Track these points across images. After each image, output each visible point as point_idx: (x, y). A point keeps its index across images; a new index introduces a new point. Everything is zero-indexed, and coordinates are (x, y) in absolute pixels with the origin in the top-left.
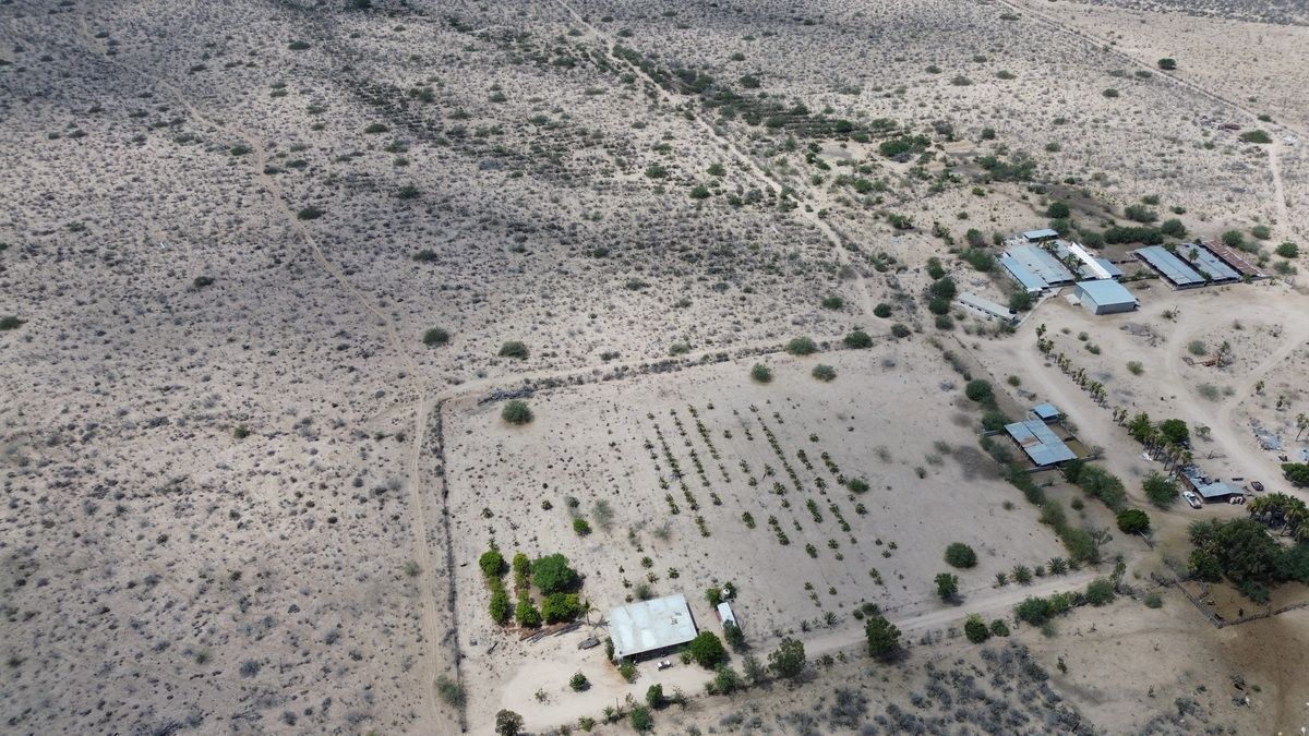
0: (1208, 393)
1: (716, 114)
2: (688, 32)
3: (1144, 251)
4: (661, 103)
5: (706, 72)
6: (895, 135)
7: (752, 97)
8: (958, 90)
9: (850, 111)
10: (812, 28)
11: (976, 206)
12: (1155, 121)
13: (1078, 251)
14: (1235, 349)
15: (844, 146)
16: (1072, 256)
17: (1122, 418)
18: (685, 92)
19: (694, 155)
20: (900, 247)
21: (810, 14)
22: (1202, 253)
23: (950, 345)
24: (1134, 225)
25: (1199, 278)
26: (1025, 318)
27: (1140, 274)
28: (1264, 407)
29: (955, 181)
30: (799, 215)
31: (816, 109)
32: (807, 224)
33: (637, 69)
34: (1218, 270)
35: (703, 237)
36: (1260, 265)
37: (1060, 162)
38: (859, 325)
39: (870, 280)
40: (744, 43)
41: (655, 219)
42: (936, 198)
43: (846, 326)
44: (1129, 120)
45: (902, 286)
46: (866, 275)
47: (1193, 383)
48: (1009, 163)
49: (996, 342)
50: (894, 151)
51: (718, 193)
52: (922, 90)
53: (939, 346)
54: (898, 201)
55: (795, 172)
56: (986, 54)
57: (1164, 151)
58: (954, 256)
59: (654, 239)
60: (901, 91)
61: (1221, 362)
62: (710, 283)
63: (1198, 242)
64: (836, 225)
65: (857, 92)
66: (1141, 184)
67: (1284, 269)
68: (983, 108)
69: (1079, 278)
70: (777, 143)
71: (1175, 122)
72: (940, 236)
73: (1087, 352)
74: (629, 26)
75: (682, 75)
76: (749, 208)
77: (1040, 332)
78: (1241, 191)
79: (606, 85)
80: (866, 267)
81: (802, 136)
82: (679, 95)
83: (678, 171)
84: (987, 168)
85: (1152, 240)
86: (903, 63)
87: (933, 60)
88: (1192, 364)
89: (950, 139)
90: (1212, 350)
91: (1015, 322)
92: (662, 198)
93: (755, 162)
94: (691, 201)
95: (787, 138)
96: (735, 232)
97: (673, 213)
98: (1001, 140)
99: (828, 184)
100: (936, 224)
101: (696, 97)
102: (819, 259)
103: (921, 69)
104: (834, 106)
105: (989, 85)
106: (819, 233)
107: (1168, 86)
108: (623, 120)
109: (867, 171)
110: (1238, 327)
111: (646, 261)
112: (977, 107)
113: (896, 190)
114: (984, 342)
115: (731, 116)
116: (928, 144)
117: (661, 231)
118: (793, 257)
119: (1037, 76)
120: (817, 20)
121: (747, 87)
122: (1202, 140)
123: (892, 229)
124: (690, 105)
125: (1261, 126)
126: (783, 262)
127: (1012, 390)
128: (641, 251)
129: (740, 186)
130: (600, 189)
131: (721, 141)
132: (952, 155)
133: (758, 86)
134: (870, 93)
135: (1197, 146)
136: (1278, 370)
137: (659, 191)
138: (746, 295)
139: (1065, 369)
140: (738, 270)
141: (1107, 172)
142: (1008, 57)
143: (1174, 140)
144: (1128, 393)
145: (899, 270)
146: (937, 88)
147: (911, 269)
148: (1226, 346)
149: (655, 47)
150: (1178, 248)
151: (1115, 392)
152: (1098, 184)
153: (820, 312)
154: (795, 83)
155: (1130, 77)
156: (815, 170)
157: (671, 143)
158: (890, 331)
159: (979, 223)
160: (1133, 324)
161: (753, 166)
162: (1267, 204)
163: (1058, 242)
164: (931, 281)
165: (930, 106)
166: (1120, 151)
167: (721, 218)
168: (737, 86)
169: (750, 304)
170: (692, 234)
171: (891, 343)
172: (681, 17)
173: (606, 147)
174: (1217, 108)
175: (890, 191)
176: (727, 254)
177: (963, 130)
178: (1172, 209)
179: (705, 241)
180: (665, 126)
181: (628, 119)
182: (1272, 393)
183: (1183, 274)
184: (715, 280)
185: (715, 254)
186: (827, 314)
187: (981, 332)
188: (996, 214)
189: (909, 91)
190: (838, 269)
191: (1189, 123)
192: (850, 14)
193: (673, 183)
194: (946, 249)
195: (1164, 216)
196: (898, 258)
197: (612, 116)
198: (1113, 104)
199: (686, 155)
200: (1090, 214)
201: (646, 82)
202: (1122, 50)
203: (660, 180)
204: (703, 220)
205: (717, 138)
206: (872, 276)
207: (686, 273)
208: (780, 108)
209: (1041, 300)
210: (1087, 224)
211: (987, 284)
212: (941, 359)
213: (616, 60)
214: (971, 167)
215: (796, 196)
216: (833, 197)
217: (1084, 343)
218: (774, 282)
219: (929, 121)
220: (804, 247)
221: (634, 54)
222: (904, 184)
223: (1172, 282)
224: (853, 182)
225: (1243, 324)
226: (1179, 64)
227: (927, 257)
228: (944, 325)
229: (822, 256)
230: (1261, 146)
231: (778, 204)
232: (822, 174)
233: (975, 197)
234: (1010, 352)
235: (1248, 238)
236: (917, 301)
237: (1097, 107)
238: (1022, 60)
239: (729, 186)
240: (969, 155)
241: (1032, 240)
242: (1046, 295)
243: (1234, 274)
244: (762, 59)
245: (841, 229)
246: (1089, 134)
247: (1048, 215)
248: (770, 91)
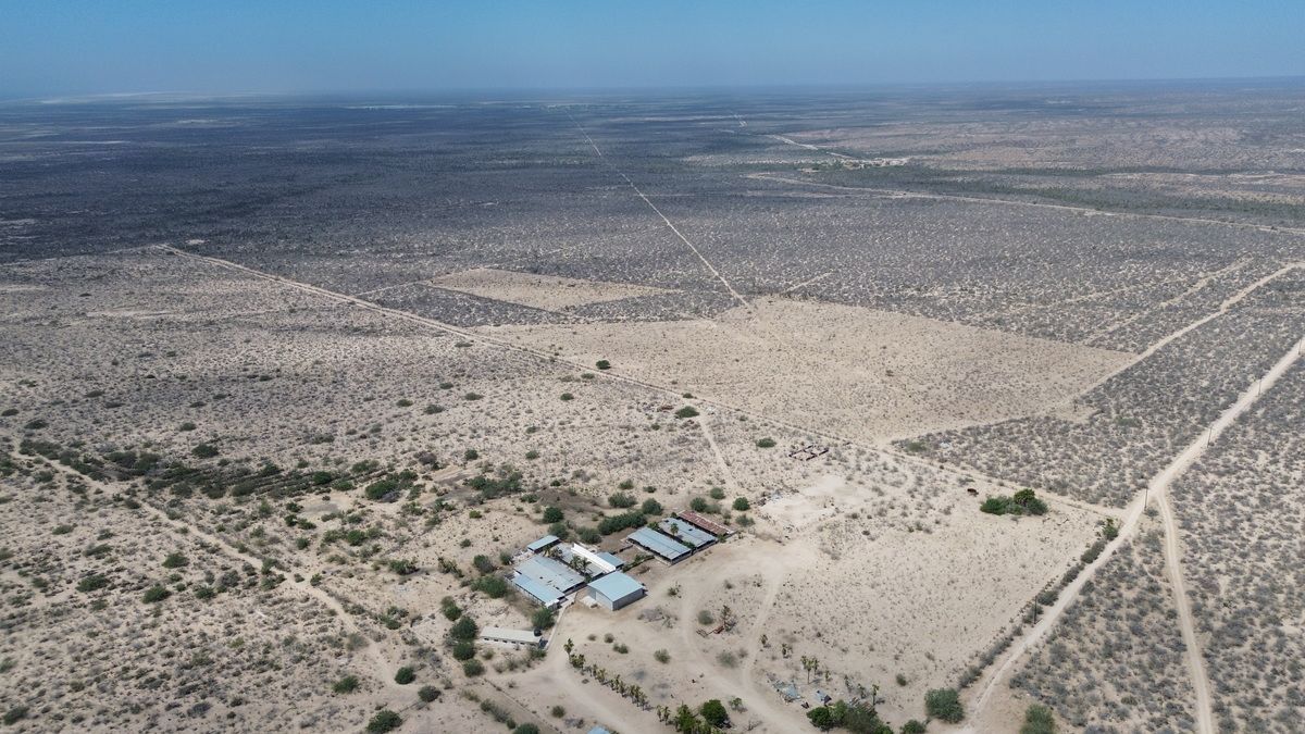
0: (728, 661)
1: (167, 495)
2: (120, 411)
3: (635, 536)
4: (92, 497)
5: (149, 451)
6: (379, 476)
7: (210, 467)
8: (432, 418)
9: (326, 461)
10: (270, 383)
11: (476, 529)
12: (608, 414)
13: (580, 550)
14: (736, 609)
15: (327, 499)
16: (576, 558)
17: (666, 716)
18: (123, 478)
19: (144, 550)
20: (408, 595)
21: (265, 369)
22: (680, 524)
23: (485, 692)
24: (620, 512)
25: (686, 549)
26: (550, 636)
27: (638, 558)
28: (774, 658)
29: (451, 509)
30: (290, 588)
31: (288, 465)
32: (299, 596)
33: (55, 464)
34: (697, 538)
35: (167, 650)
36: (726, 524)
37: (542, 467)
38: (381, 703)
39: (384, 643)
40: (193, 411)
41: (96, 644)
42: (435, 531)
43: (367, 709)
44: (588, 417)
45: (420, 639)
46: (379, 638)
47: (712, 655)
48: (498, 479)
49: (530, 672)
50: (380, 493)
51: (181, 589)
52: (397, 424)
53: (474, 698)
54: (396, 545)
55: (275, 540)
56: (451, 380)
57: (623, 439)
58: (466, 589)
59: (96, 671)
60: (377, 430)
61: (728, 627)
62: (184, 709)
63: (674, 515)
64: (334, 588)
65: (330, 439)
66: (614, 472)
67: (744, 522)
68: (461, 431)
69: (589, 578)
70: (249, 512)
71: (624, 411)
72: (447, 572)
73: (616, 654)
74: (40, 416)
75: (118, 459)
76: (224, 596)
77: (569, 648)
78: (690, 461)
79: (13, 489)
80: (377, 628)
81: (277, 497)
82: (116, 483)
83: (124, 576)
84: (478, 488)
85: (638, 523)
86: (372, 402)
87: (402, 394)
88: (706, 635)
89: (436, 468)
90: (716, 615)
91: (543, 643)
92: (105, 614)
93: (225, 539)
94: (144, 608)
95: (259, 504)
96: (209, 631)
97: (123, 629)
98: (485, 458)
99: (316, 544)
100: (441, 559)
101: (139, 481)
102: (321, 635)
103: (392, 405)
104: (308, 459)
105: (460, 409)
106: (316, 604)
107: (609, 382)
108: (40, 528)
109: (357, 520)
110: (729, 587)
111: (89, 706)
112: (454, 431)
113: (392, 534)
114: (518, 677)
115: (188, 493)
116: (415, 477)
117: (106, 658)
118: (288, 642)
119: (502, 392)
120: (275, 374)
121: (202, 457)
122: (649, 423)
123: (396, 577)
124: (132, 492)
125: (688, 403)
126: (277, 652)
127: (558, 723)
128: (78, 695)
129: (209, 573)
130: (10, 626)
131: (178, 524)
132: (441, 483)
133: (216, 454)
134: (345, 438)
135: (647, 429)
136: (771, 618)
137: (99, 606)
138: (235, 710)
139: (601, 680)
140: (220, 680)
141: (584, 468)
142: (471, 380)
143: (628, 428)
144: (664, 686)
145: (413, 621)
146: (412, 420)
147: (426, 617)
148: (726, 610)
149: (78, 434)
150: (662, 525)
151: (652, 689)
152: (580, 481)
153: (333, 701)
154: (260, 443)
155: (578, 380)
156: (299, 533)
157: (111, 542)
158: (417, 698)
159: (484, 548)
160: (647, 611)
161: (222, 544)
162: (714, 468)
163: (561, 546)
164: (449, 625)
165: (409, 439)
166: (589, 446)
167: (189, 619)
168: (190, 458)
169: (242, 719)
170: (151, 650)
171: (421, 712)
172: (109, 396)
173: (17, 567)
174: (651, 394)
175: (386, 535)
176: (201, 663)
177: (446, 456)
178: (645, 490)
179: (170, 655)
180: (99, 523)
181: (48, 526)
182: (776, 643)
183: (672, 549)
184: (191, 701)
185: (186, 667)
186: (342, 701)
187: (513, 667)
188: (497, 533)
189: (384, 428)
190: (346, 641)
191: (634, 411)
192: (309, 363)
193: (117, 591)
194: (457, 584)
195: (642, 498)
196: (410, 609)
197: (23, 527)
198: (572, 406)
199: (132, 552)
200: (581, 511)
201: (70, 478)
202: (566, 359)
203: (99, 592)
204: (164, 627)
205: (171, 522)
206: (385, 637)
207: (149, 705)
208: (247, 472)
209: (561, 611)
210: (582, 521)
211: (506, 610)
212: (480, 713)
213: (25, 458)
214: (462, 491)
215: (281, 568)
216: (324, 557)
217: (611, 645)
218: (269, 680)
219: (411, 454)
220: (301, 625)
221: (51, 446)
222: (400, 524)
223: (665, 558)
224: (344, 535)
225: (731, 583)
226: (612, 363)
227: (439, 598)
228: (474, 671)
229: (324, 630)
230: (692, 419)
231: (260, 582)
232: (308, 535)
233: (473, 520)
234: (547, 680)
235: (709, 501)
236: (440, 652)
237: (559, 411)
238: (485, 381)
239: (194, 576)
240: (457, 479)
241: (538, 551)
242: (564, 605)
243: (711, 537)
244: (216, 424)
245: (340, 591)
246: (559, 436)
247: (545, 521)
248: (231, 456)
